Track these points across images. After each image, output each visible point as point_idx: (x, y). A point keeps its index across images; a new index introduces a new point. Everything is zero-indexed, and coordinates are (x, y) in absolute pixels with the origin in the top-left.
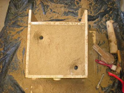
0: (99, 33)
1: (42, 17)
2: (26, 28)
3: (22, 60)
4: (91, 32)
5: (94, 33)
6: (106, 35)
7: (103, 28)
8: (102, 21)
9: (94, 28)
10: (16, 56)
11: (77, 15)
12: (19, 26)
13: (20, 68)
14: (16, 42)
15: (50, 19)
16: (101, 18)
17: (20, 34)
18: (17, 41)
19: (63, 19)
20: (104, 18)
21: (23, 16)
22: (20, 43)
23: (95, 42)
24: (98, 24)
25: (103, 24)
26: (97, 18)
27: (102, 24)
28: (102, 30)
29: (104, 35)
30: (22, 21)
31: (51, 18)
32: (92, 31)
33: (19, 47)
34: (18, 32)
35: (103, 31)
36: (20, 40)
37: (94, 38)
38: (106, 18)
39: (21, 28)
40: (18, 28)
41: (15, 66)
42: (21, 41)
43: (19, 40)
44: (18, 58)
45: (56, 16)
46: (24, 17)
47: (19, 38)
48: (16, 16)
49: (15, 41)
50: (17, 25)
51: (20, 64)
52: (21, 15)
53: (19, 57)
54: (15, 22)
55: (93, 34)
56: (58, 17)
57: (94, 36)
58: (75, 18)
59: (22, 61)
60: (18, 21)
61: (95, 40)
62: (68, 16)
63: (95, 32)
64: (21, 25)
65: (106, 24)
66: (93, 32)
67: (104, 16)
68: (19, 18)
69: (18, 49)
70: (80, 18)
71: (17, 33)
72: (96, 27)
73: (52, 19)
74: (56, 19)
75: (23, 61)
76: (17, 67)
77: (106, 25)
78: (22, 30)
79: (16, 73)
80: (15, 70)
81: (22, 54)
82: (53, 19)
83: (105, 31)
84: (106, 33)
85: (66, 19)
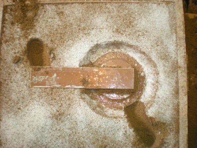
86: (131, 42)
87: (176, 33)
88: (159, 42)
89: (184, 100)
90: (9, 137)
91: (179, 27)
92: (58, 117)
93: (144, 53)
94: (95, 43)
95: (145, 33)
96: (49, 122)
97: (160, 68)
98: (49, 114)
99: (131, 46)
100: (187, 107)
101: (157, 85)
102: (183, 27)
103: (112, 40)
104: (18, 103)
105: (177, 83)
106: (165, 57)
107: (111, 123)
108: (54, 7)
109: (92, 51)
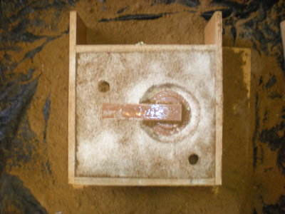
0: (260, 53)
1: (95, 8)
2: (50, 43)
3: (45, 134)
4: (236, 50)
5: (246, 55)
6: (279, 58)
7: (270, 41)
8: (268, 20)
9: (245, 39)
10: (27, 122)
12: (31, 37)
13: (38, 156)
14: (24, 83)
15: (117, 16)
16: (265, 10)
17: (36, 58)
18: (27, 80)
19: (157, 13)
20: (273, 10)
21: (41, 9)
22: (37, 85)
23: (247, 79)
24: (257, 28)
25: (272, 27)
26: (255, 10)
27: (267, 29)
28: (269, 45)
29: (275, 59)
30: (38, 22)
31: (122, 10)
32: (242, 49)
33: (34, 97)
34: (29, 55)
35: (272, 48)
36: (34, 77)
37: (247, 70)
38: (279, 10)
39: (38, 43)
40: (29, 44)
41: (25, 149)
42: (37, 78)
43: (31, 77)
44: (33, 127)
45: (137, 5)
46: (45, 11)
47: (33, 71)
48: (23, 9)
49: (22, 81)
50: (24, 34)
51: (38, 145)
52: (34, 6)
53: (35, 124)
54: (20, 25)
55: (244, 58)
56: (141, 7)
57: (245, 63)
58: (191, 9)
59: (45, 137)
60: (28, 21)
61: (249, 75)
63: (248, 51)
64: (36, 34)
65: (279, 27)
66: (242, 52)
67: (274, 6)
68: (32, 15)
69: (31, 104)
70: (207, 10)
71: (26, 56)
72: (250, 37)
73: (124, 13)
74: (137, 15)
75: (47, 137)
76: (30, 153)
77: (280, 32)
78: (40, 49)
79: (29, 169)
80: (26, 162)
81: (42, 116)
82: (129, 16)
83: (275, 48)
84: (280, 53)
85: (166, 14)
86: (180, 84)
87: (215, 76)
88: (201, 84)
89: (219, 129)
90: (86, 158)
91: (218, 71)
92: (124, 141)
93: (190, 93)
94: (152, 84)
95: (191, 76)
96: (117, 146)
97: (202, 104)
98: (117, 140)
99: (179, 87)
100: (222, 134)
101: (199, 117)
102: (221, 72)
103: (165, 82)
104: (92, 132)
105: (215, 116)
106: (206, 96)
107: (164, 146)
108: (118, 55)
109: (149, 91)
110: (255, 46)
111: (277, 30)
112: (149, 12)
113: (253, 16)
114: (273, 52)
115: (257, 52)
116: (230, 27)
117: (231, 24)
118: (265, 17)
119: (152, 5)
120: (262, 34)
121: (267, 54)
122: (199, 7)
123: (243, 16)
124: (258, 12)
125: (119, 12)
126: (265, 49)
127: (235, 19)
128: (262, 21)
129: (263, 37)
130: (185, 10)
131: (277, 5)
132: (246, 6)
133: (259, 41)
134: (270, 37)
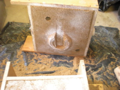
0: (108, 86)
4: (95, 85)
5: (101, 87)
7: (111, 80)
8: (108, 71)
9: (98, 81)
11: (72, 65)
16: (105, 67)
20: (109, 66)
24: (103, 75)
25: (110, 73)
27: (109, 75)
28: (111, 82)
29: (116, 88)
31: (36, 70)
35: (113, 83)
38: (112, 66)
45: (43, 67)
55: (100, 89)
56: (45, 68)
58: (69, 68)
62: (59, 68)
63: (101, 85)
65: (114, 73)
66: (98, 86)
67: (109, 64)
70: (77, 68)
72: (101, 79)
77: (115, 75)
83: (115, 83)
85: (57, 71)
110: (104, 83)
111: (113, 75)
112: (49, 70)
113: (100, 70)
114: (114, 85)
115: (106, 86)
116: (90, 75)
117: (90, 74)
118: (106, 69)
119: (50, 67)
120: (106, 77)
121: (111, 86)
122: (73, 67)
123: (95, 70)
124: (102, 67)
125: (34, 71)
126: (110, 84)
127: (91, 71)
128: (105, 71)
129: (108, 79)
130: (66, 69)
131: (110, 64)
132: (96, 66)
133: (106, 80)
134: (111, 78)
